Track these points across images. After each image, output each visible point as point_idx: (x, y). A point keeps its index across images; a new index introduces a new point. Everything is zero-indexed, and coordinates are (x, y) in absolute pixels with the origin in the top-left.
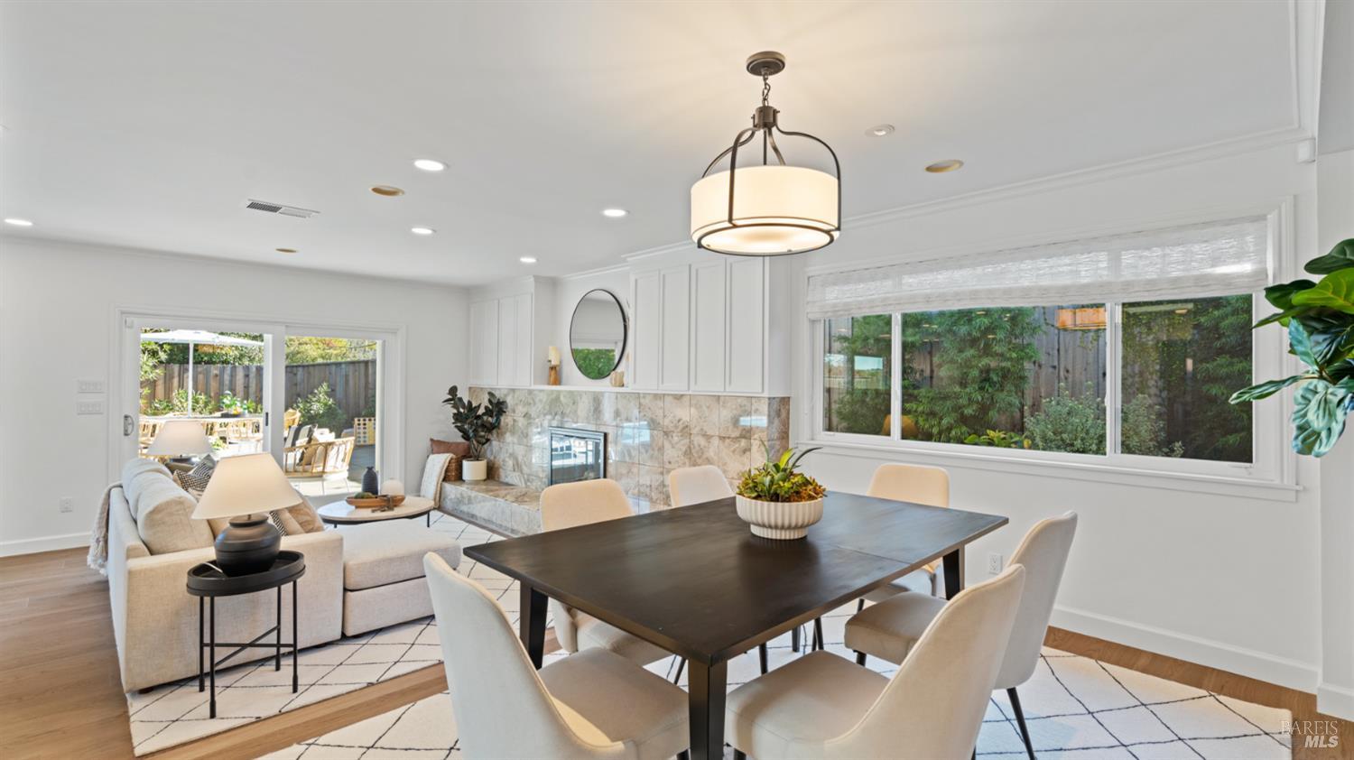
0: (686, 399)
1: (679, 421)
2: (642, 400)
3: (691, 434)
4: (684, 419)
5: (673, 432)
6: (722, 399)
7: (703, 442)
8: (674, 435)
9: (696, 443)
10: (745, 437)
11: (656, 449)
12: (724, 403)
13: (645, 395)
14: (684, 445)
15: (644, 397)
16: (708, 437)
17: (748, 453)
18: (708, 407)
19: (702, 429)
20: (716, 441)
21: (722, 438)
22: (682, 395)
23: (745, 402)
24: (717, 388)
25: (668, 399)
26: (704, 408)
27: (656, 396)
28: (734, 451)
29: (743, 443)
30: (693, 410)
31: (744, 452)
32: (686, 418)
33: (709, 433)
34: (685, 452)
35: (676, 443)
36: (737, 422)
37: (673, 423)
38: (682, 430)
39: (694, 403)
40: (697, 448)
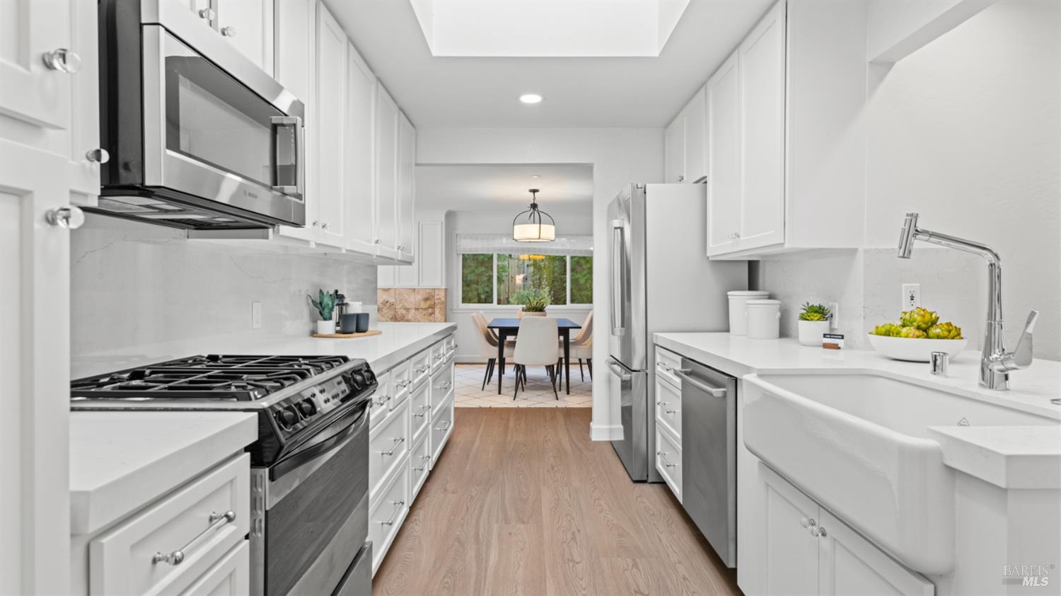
0: (392, 292)
1: (387, 302)
3: (396, 309)
4: (391, 301)
5: (382, 308)
6: (416, 291)
7: (404, 312)
8: (384, 310)
9: (399, 313)
10: (431, 308)
12: (418, 292)
14: (391, 315)
16: (408, 310)
17: (433, 315)
18: (407, 294)
19: (403, 306)
20: (413, 311)
21: (416, 309)
22: (389, 289)
23: (430, 291)
24: (414, 284)
25: (379, 291)
26: (405, 295)
28: (424, 315)
29: (430, 310)
30: (397, 296)
31: (431, 314)
32: (392, 300)
33: (408, 307)
34: (392, 318)
35: (385, 314)
36: (426, 299)
37: (382, 303)
38: (390, 306)
39: (397, 292)
40: (400, 315)
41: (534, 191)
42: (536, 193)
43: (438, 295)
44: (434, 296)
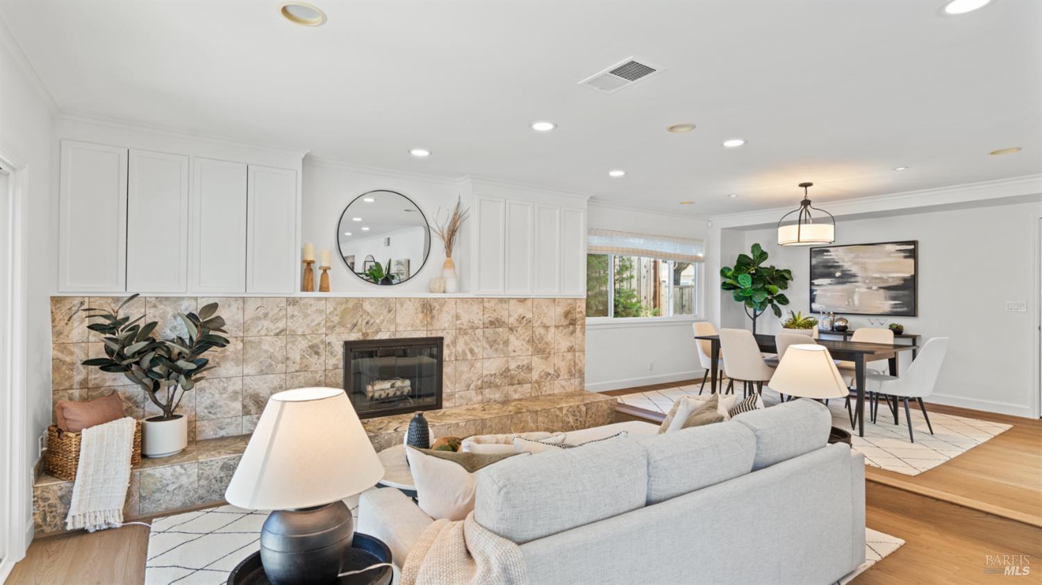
0: (529, 303)
1: (523, 318)
2: (486, 304)
3: (533, 327)
4: (527, 316)
5: (518, 327)
6: (557, 301)
7: (542, 331)
8: (519, 329)
9: (537, 333)
10: (572, 324)
11: (501, 343)
12: (558, 303)
13: (490, 299)
14: (527, 336)
15: (489, 302)
16: (546, 327)
17: (574, 334)
18: (547, 307)
19: (542, 323)
20: (552, 330)
21: (557, 327)
22: (525, 299)
23: (572, 302)
24: (555, 292)
25: (512, 302)
26: (544, 307)
27: (502, 300)
28: (565, 335)
29: (571, 327)
30: (535, 309)
31: (572, 334)
32: (529, 315)
33: (547, 325)
34: (529, 341)
35: (521, 336)
36: (567, 314)
37: (517, 320)
38: (526, 324)
39: (535, 303)
40: (538, 337)
41: (806, 185)
42: (808, 188)
43: (579, 306)
44: (575, 309)
